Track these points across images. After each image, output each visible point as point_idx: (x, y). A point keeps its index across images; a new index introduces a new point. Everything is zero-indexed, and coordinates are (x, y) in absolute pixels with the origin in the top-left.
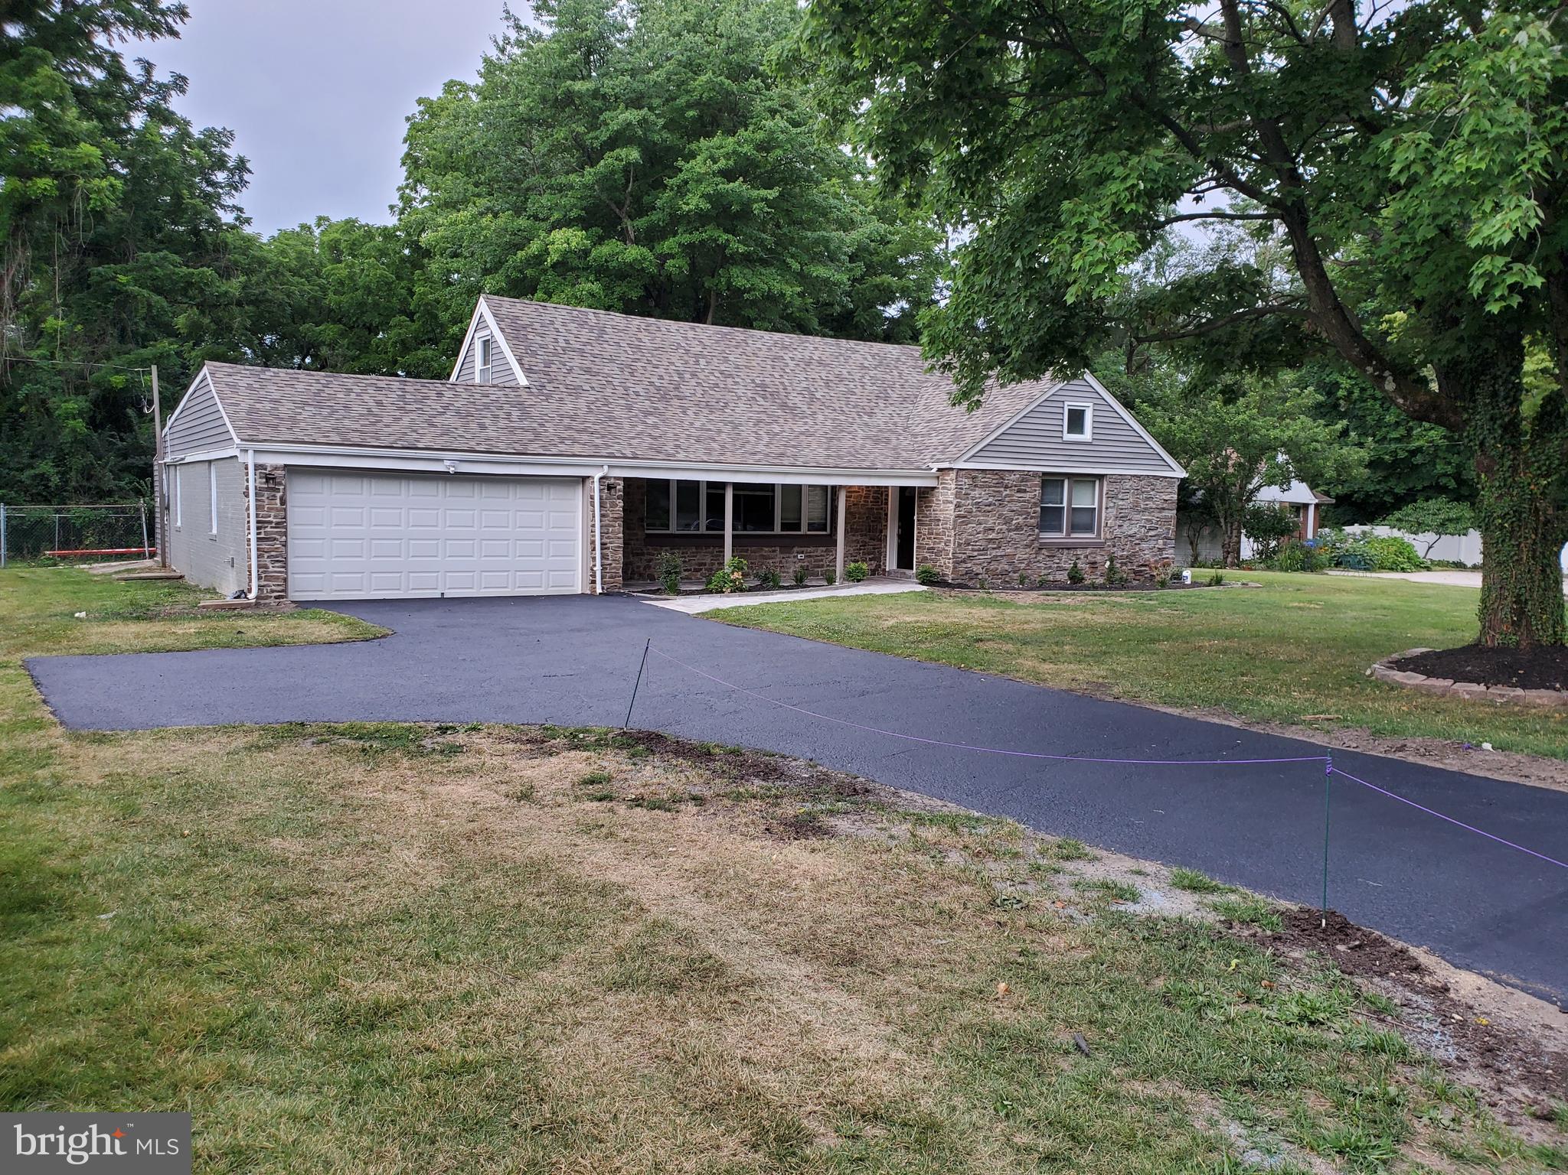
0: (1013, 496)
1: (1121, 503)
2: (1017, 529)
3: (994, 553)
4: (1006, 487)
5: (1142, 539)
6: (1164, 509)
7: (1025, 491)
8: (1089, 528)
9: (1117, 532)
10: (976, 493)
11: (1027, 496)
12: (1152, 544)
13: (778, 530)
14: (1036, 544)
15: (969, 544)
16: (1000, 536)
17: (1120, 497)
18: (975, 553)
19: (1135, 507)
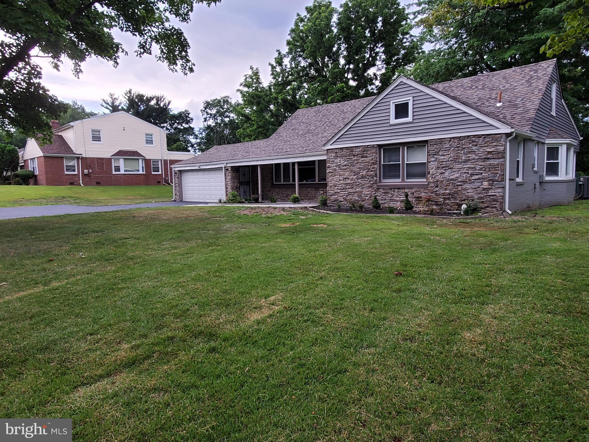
0: (359, 160)
1: (442, 157)
2: (362, 177)
3: (350, 190)
4: (354, 155)
5: (464, 182)
6: (488, 159)
7: (366, 157)
8: (423, 175)
9: (439, 177)
10: (338, 160)
11: (367, 159)
12: (477, 184)
13: (317, 181)
14: (375, 186)
15: (336, 186)
16: (352, 182)
17: (440, 154)
18: (339, 191)
19: (456, 160)
